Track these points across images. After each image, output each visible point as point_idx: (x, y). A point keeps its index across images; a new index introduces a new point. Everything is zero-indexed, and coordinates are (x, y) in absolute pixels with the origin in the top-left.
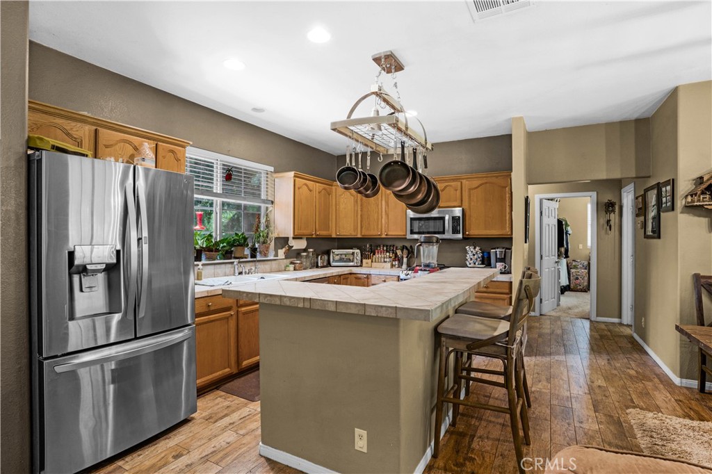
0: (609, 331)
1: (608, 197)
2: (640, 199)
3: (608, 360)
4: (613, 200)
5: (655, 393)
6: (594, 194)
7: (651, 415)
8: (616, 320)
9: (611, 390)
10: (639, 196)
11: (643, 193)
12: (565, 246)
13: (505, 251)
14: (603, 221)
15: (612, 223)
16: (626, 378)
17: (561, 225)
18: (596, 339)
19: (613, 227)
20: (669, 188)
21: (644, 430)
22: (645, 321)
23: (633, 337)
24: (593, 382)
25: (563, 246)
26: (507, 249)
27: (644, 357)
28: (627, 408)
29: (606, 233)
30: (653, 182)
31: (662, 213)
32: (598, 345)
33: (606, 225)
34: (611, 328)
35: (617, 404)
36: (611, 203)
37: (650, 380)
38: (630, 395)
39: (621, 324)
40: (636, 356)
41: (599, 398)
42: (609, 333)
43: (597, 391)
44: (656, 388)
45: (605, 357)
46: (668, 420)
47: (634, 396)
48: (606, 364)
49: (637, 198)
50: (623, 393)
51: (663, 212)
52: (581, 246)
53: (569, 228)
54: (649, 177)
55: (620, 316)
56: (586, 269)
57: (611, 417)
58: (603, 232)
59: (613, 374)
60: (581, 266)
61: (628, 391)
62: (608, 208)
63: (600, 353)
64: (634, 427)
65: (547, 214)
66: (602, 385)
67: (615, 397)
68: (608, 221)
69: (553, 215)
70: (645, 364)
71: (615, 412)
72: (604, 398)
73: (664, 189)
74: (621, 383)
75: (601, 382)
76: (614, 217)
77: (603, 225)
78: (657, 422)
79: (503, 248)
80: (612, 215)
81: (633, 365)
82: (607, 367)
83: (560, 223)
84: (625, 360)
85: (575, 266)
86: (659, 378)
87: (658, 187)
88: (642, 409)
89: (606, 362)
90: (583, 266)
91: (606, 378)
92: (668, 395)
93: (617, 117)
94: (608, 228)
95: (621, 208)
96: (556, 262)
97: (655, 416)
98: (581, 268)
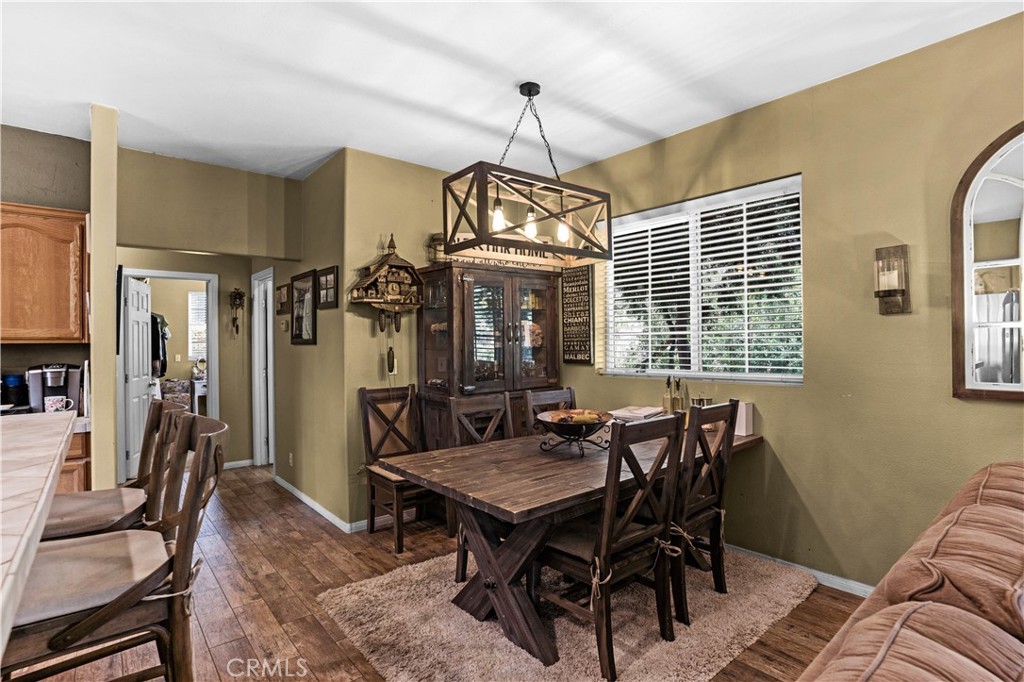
0: (244, 480)
1: (233, 285)
2: (284, 291)
3: (261, 527)
4: (242, 290)
5: (333, 555)
6: (214, 278)
7: (345, 591)
8: (246, 463)
9: (285, 574)
10: (283, 286)
11: (290, 282)
12: (162, 358)
13: (67, 372)
14: (227, 319)
15: (239, 322)
16: (293, 548)
17: (156, 325)
18: (230, 499)
19: (240, 329)
20: (331, 277)
21: (350, 619)
22: (293, 456)
23: (275, 483)
24: (256, 573)
25: (158, 358)
26: (70, 366)
27: (299, 507)
28: (316, 595)
29: (232, 337)
30: (304, 269)
31: (318, 311)
32: (238, 508)
33: (231, 325)
34: (244, 475)
35: (301, 594)
36: (238, 294)
37: (320, 539)
38: (309, 572)
39: (253, 467)
40: (290, 508)
41: (275, 597)
42: (245, 485)
43: (268, 585)
44: (331, 548)
45: (255, 524)
46: (363, 588)
47: (314, 572)
48: (261, 535)
49: (279, 289)
50: (301, 574)
51: (321, 309)
52: (178, 358)
53: (167, 329)
54: (299, 261)
55: (252, 456)
56: (187, 392)
57: (303, 620)
58: (227, 336)
59: (275, 548)
60: (180, 388)
61: (304, 566)
62: (234, 301)
63: (245, 520)
64: (336, 619)
65: (136, 304)
66: (269, 572)
67: (293, 585)
68: (235, 320)
69: (145, 307)
70: (304, 517)
71: (304, 609)
72: (281, 593)
73: (323, 279)
74: (291, 558)
75: (267, 569)
76: (241, 313)
77: (227, 325)
78: (356, 597)
79: (63, 365)
80: (240, 311)
81: (293, 524)
82: (264, 540)
83: (154, 319)
84: (281, 520)
85: (170, 388)
86: (327, 532)
87: (315, 275)
88: (331, 586)
89: (259, 531)
90: (183, 387)
91: (272, 560)
92: (346, 551)
93: (264, 166)
94: (234, 329)
95: (251, 301)
96: (150, 385)
97: (350, 589)
98: (179, 391)
